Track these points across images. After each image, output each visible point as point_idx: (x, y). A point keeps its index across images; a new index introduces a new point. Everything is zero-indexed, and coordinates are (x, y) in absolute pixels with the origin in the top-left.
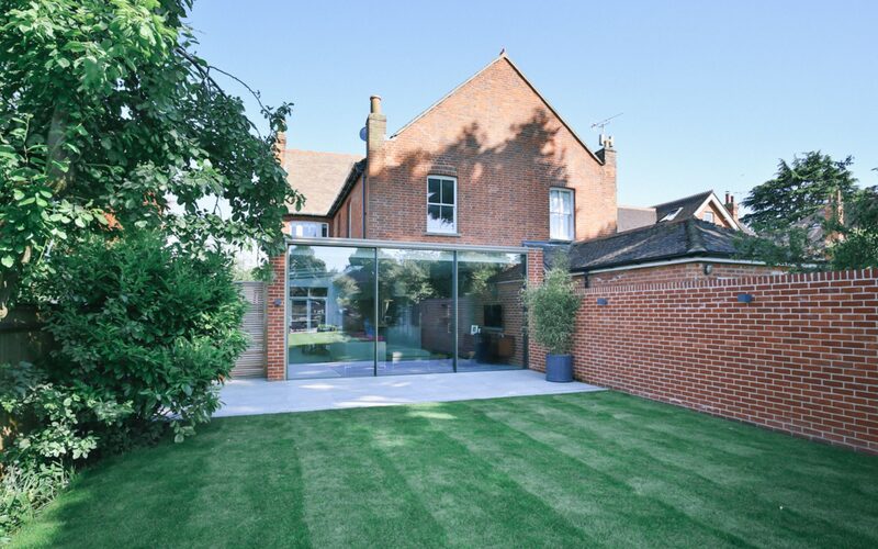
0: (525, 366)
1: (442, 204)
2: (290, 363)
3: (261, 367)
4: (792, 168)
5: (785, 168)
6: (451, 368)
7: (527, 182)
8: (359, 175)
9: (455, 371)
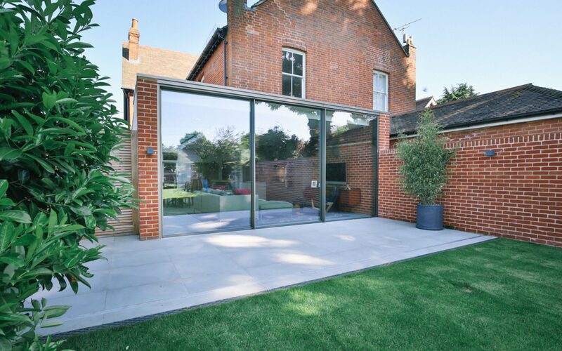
0: (374, 213)
1: (293, 75)
2: (164, 215)
3: (131, 223)
4: (450, 92)
5: (447, 93)
6: (317, 218)
7: (358, 64)
8: (221, 40)
9: (322, 220)
